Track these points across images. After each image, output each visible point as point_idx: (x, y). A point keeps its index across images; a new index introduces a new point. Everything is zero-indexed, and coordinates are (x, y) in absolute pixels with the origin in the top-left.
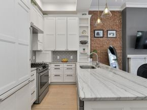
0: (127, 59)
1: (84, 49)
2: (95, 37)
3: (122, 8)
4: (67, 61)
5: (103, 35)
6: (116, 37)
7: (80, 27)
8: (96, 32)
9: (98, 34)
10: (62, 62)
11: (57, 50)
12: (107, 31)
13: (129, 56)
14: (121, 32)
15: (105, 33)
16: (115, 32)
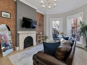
12: (1, 11)
14: (14, 16)
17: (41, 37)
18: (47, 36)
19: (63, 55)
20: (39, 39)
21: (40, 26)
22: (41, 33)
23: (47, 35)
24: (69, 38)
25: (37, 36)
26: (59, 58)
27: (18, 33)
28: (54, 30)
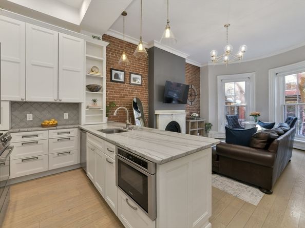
0: (155, 116)
1: (95, 101)
2: (112, 81)
3: (149, 45)
4: (56, 125)
5: (125, 79)
6: (141, 85)
7: (88, 58)
8: (114, 72)
9: (117, 76)
10: (43, 126)
11: (28, 99)
12: (130, 73)
13: (157, 112)
14: (147, 78)
15: (128, 76)
16: (140, 77)
17: (197, 125)
18: (209, 122)
19: (264, 142)
20: (191, 128)
21: (193, 97)
22: (197, 115)
23: (211, 120)
24: (276, 126)
25: (187, 123)
26: (258, 146)
27: (156, 114)
28: (228, 105)
